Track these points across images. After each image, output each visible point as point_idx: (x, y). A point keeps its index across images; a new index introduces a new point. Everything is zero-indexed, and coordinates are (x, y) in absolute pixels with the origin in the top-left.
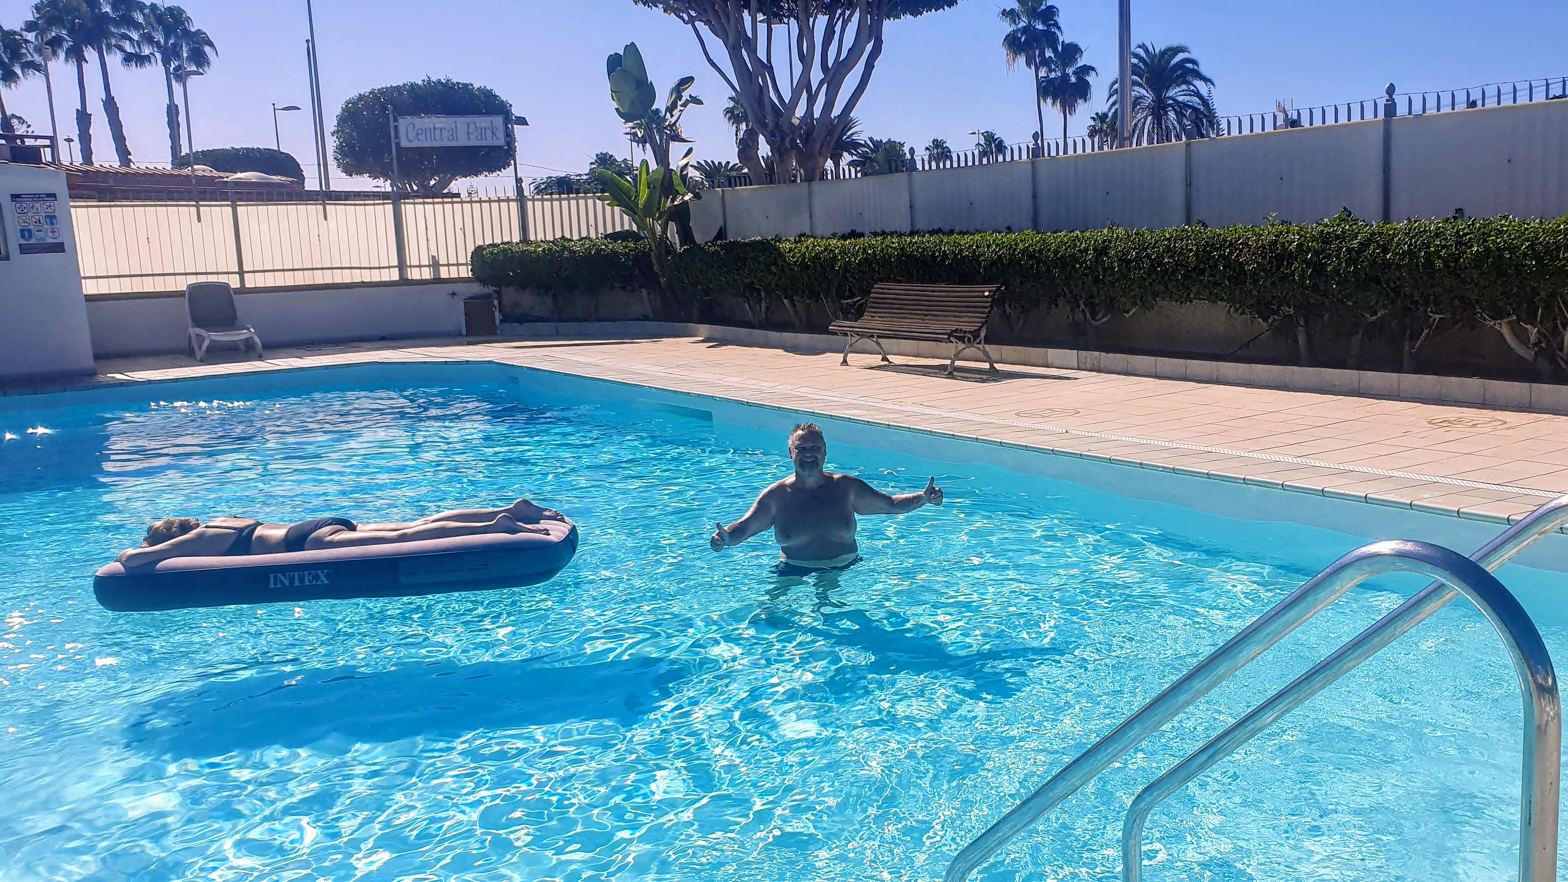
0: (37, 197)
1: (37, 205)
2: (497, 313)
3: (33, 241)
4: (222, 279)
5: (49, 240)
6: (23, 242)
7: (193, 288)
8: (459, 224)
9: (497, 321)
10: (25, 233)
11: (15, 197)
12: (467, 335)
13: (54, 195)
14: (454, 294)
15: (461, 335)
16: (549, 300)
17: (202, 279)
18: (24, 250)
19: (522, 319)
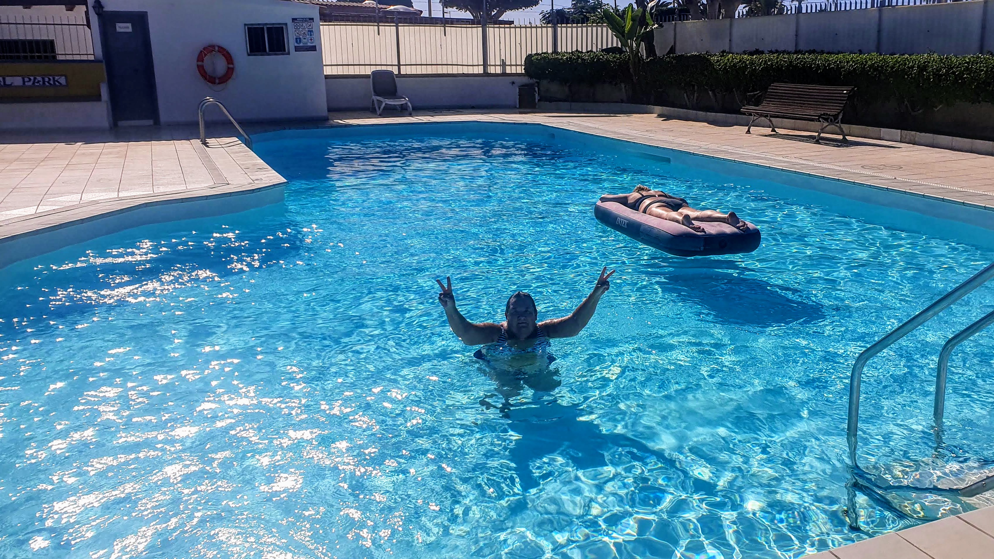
0: (305, 20)
1: (304, 24)
2: (537, 95)
3: (301, 45)
4: (389, 68)
5: (309, 44)
6: (296, 45)
7: (374, 73)
8: (518, 41)
9: (537, 101)
10: (298, 40)
11: (294, 20)
12: (520, 107)
13: (312, 19)
14: (513, 83)
15: (516, 107)
16: (566, 89)
17: (379, 68)
18: (297, 49)
19: (551, 100)
